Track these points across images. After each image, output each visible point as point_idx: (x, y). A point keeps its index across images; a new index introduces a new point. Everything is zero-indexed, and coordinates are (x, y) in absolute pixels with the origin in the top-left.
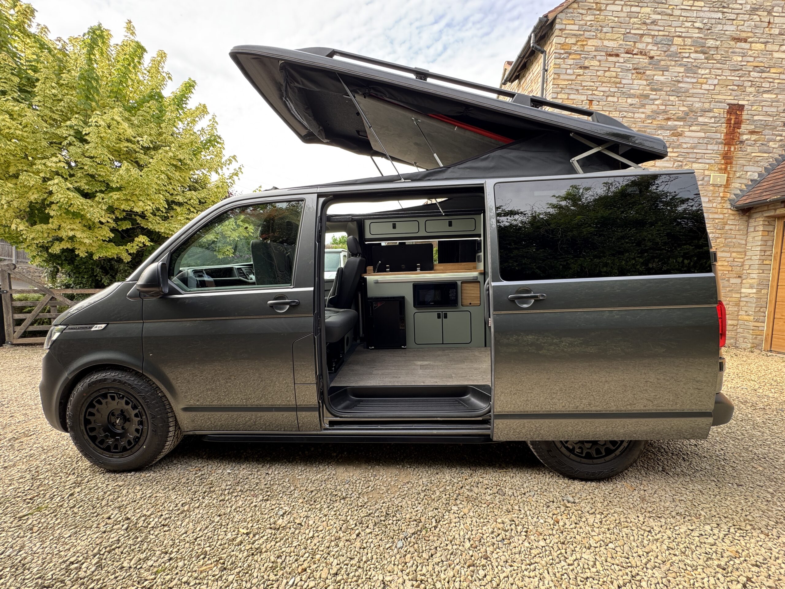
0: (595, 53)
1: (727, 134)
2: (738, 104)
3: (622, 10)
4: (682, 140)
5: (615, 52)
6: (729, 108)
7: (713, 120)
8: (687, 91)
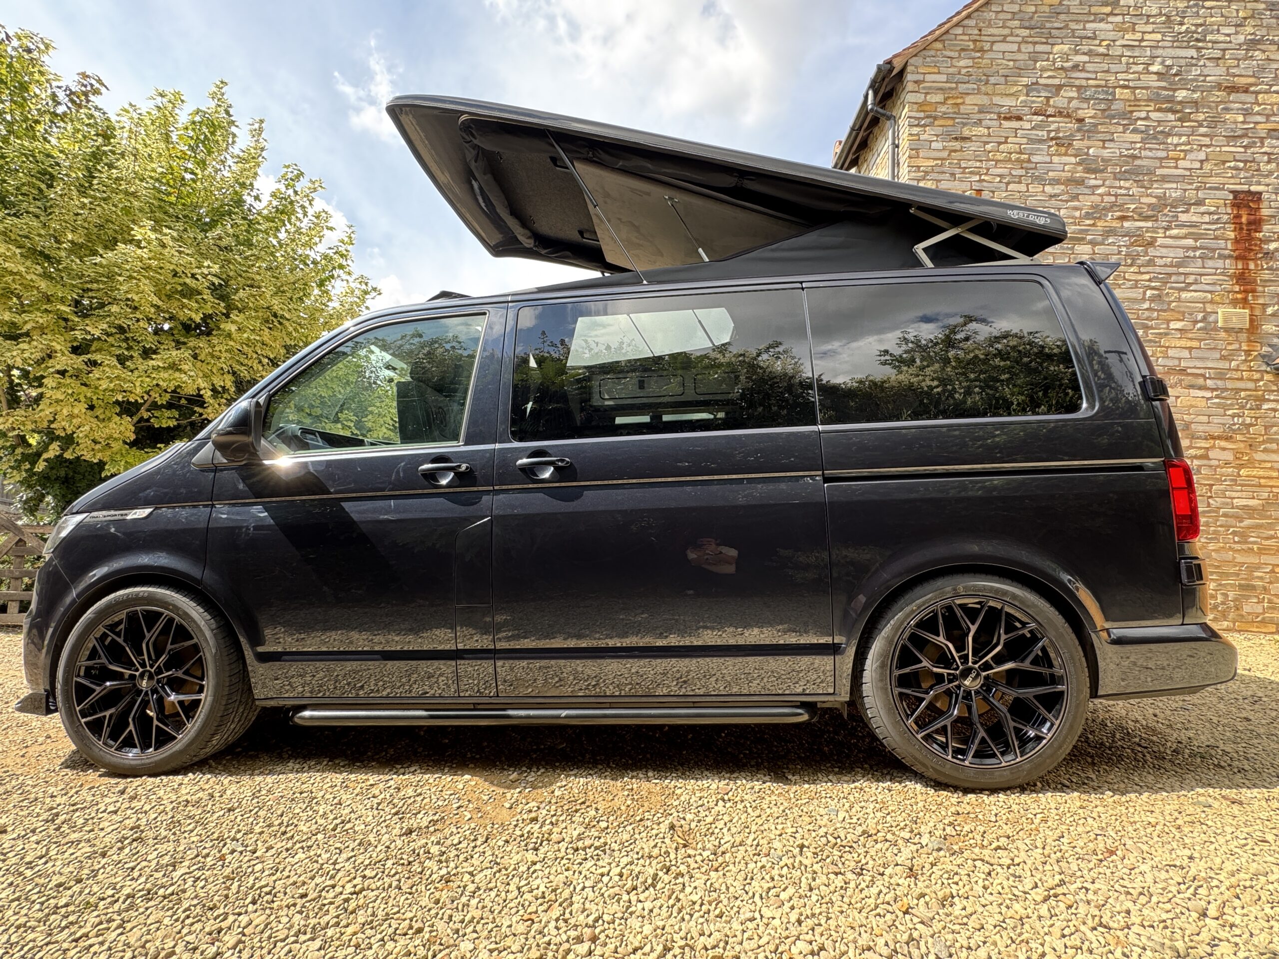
0: (981, 116)
1: (1236, 241)
2: (1249, 192)
3: (1019, 51)
4: (1151, 251)
5: (1015, 112)
6: (1235, 198)
7: (1206, 218)
8: (1151, 173)
